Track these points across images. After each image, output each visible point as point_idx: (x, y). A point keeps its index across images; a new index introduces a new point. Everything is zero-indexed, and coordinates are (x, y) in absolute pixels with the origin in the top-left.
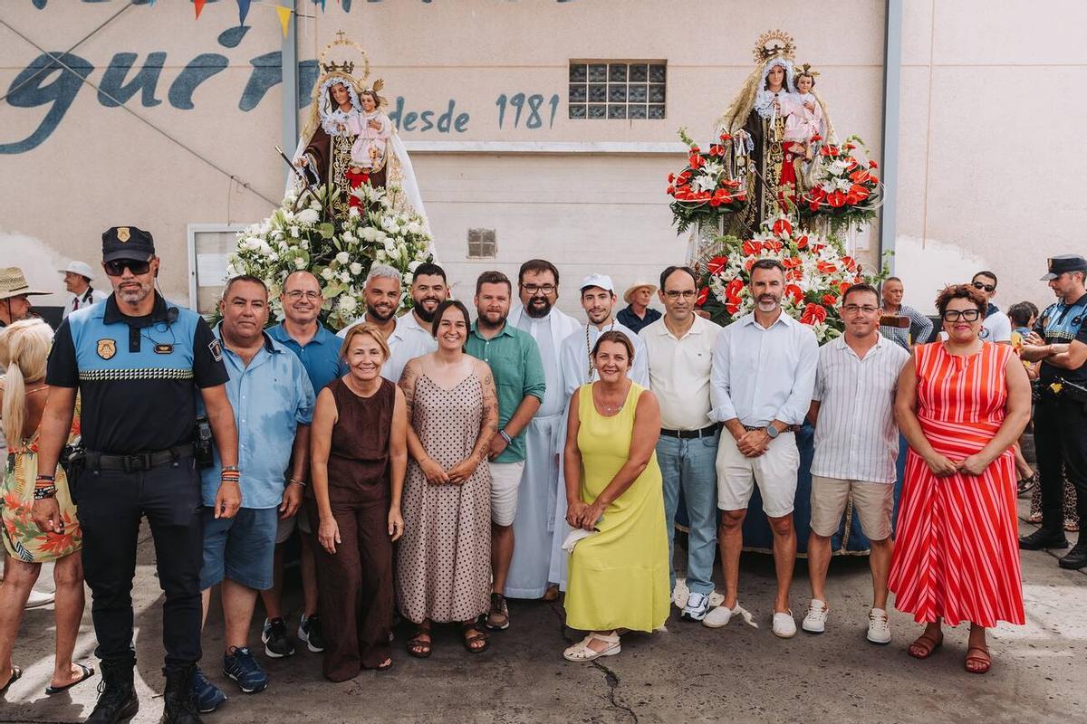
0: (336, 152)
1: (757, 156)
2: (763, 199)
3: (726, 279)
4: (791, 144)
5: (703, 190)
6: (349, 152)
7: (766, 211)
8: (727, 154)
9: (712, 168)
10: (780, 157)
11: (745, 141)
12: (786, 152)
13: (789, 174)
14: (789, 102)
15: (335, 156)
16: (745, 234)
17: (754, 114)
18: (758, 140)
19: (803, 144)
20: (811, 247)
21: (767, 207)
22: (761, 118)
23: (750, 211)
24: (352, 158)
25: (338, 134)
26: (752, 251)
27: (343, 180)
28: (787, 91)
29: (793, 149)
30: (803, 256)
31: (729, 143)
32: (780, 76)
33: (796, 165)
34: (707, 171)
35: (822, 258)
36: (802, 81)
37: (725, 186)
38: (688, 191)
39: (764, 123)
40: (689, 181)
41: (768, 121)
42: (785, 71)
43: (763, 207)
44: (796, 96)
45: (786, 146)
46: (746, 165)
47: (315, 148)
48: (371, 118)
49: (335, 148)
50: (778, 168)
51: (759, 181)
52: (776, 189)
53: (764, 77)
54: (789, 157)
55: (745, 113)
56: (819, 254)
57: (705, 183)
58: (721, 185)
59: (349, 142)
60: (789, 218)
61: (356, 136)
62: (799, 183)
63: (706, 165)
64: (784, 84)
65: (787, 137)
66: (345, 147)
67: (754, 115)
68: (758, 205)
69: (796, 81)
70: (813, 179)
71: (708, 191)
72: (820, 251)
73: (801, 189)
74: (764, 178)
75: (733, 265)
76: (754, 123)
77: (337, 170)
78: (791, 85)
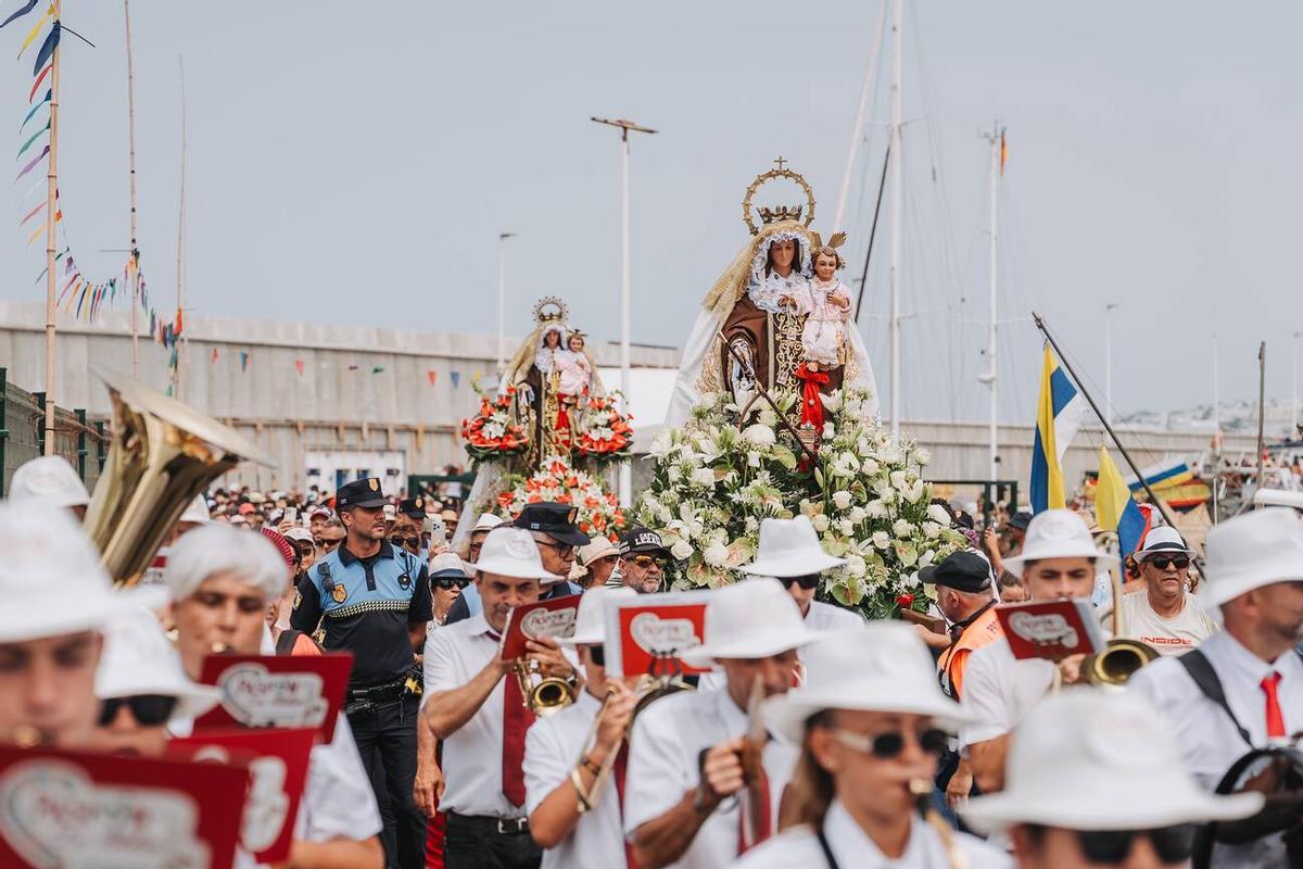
0: (779, 337)
1: (536, 406)
2: (543, 442)
3: (514, 511)
4: (565, 396)
5: (493, 437)
6: (799, 338)
7: (545, 452)
8: (511, 406)
9: (499, 417)
10: (556, 406)
11: (527, 393)
12: (561, 402)
13: (563, 421)
14: (563, 357)
15: (777, 344)
16: (527, 470)
17: (534, 368)
18: (537, 390)
19: (576, 397)
20: (580, 485)
21: (545, 449)
22: (540, 372)
23: (531, 452)
24: (805, 347)
25: (780, 311)
26: (533, 488)
27: (790, 379)
28: (562, 349)
29: (566, 400)
30: (574, 492)
31: (513, 394)
32: (555, 338)
33: (569, 413)
34: (496, 419)
35: (589, 494)
36: (575, 342)
37: (511, 432)
38: (480, 436)
39: (543, 376)
40: (480, 427)
41: (546, 374)
42: (559, 334)
43: (542, 447)
44: (568, 353)
45: (561, 396)
46: (528, 414)
47: (747, 330)
48: (830, 289)
49: (776, 331)
50: (555, 415)
51: (539, 426)
52: (554, 434)
53: (542, 338)
54: (563, 407)
55: (526, 367)
56: (586, 491)
57: (493, 431)
58: (508, 432)
59: (799, 324)
60: (564, 461)
61: (807, 315)
62: (572, 429)
63: (494, 414)
64: (559, 343)
65: (562, 390)
66: (792, 332)
67: (534, 370)
68: (539, 447)
69: (569, 342)
70: (582, 427)
71: (497, 437)
72: (588, 488)
73: (574, 434)
74: (543, 425)
75: (519, 500)
76: (534, 375)
77: (782, 364)
78: (565, 345)
